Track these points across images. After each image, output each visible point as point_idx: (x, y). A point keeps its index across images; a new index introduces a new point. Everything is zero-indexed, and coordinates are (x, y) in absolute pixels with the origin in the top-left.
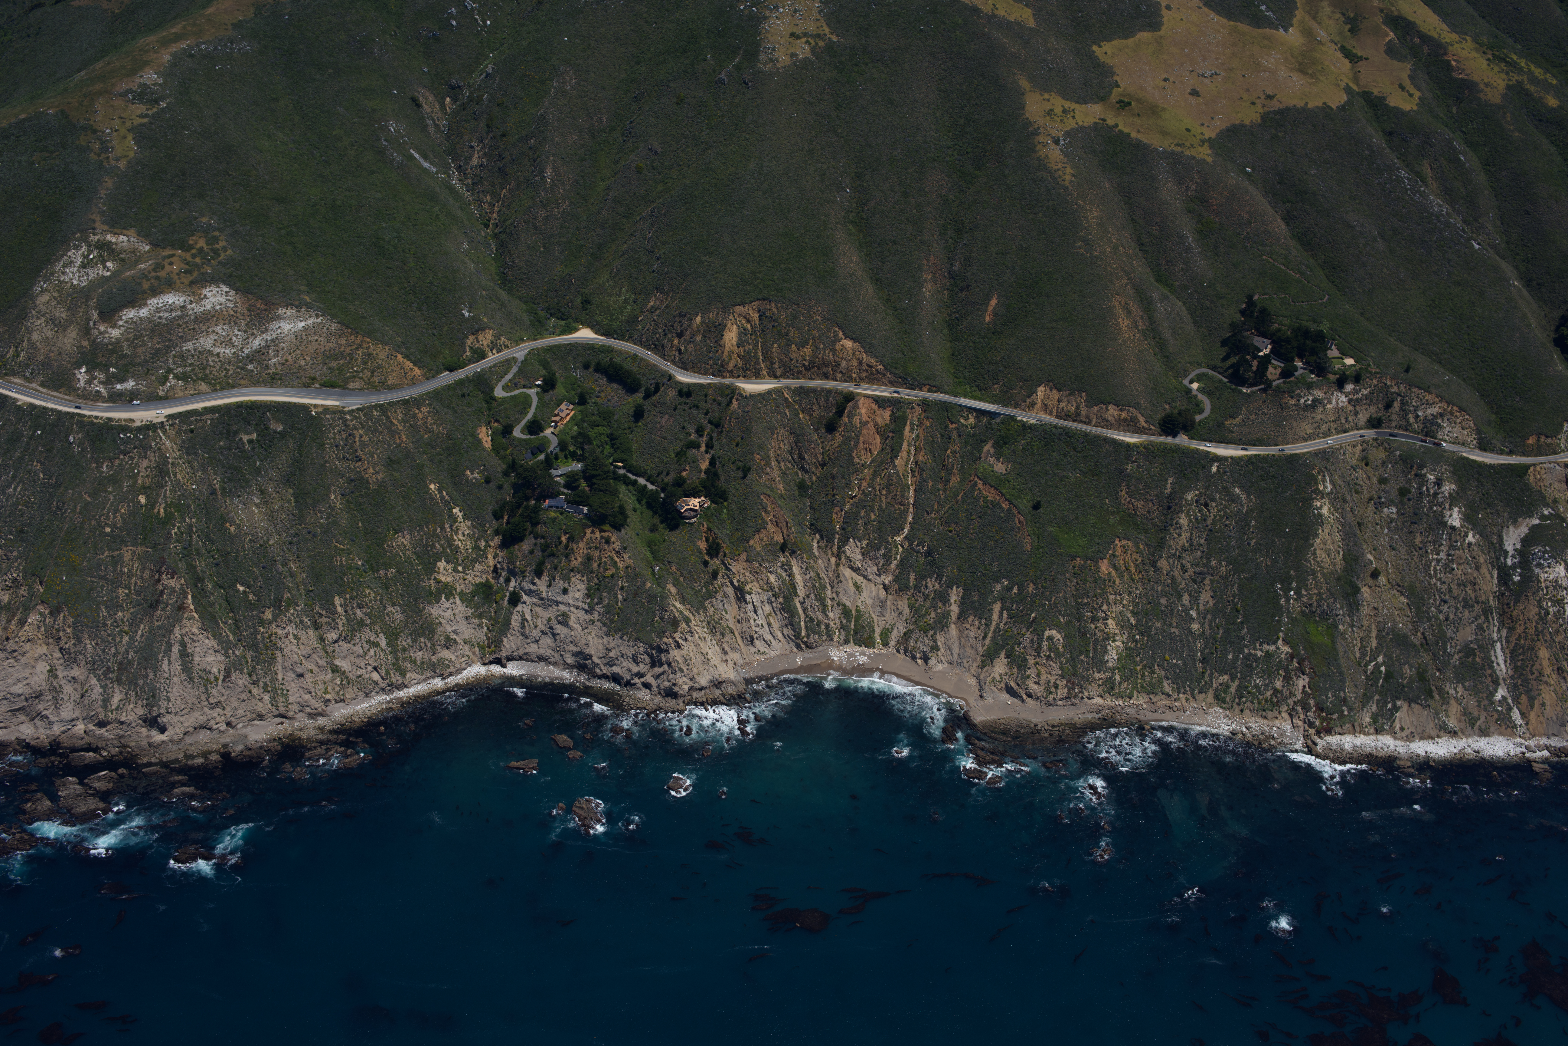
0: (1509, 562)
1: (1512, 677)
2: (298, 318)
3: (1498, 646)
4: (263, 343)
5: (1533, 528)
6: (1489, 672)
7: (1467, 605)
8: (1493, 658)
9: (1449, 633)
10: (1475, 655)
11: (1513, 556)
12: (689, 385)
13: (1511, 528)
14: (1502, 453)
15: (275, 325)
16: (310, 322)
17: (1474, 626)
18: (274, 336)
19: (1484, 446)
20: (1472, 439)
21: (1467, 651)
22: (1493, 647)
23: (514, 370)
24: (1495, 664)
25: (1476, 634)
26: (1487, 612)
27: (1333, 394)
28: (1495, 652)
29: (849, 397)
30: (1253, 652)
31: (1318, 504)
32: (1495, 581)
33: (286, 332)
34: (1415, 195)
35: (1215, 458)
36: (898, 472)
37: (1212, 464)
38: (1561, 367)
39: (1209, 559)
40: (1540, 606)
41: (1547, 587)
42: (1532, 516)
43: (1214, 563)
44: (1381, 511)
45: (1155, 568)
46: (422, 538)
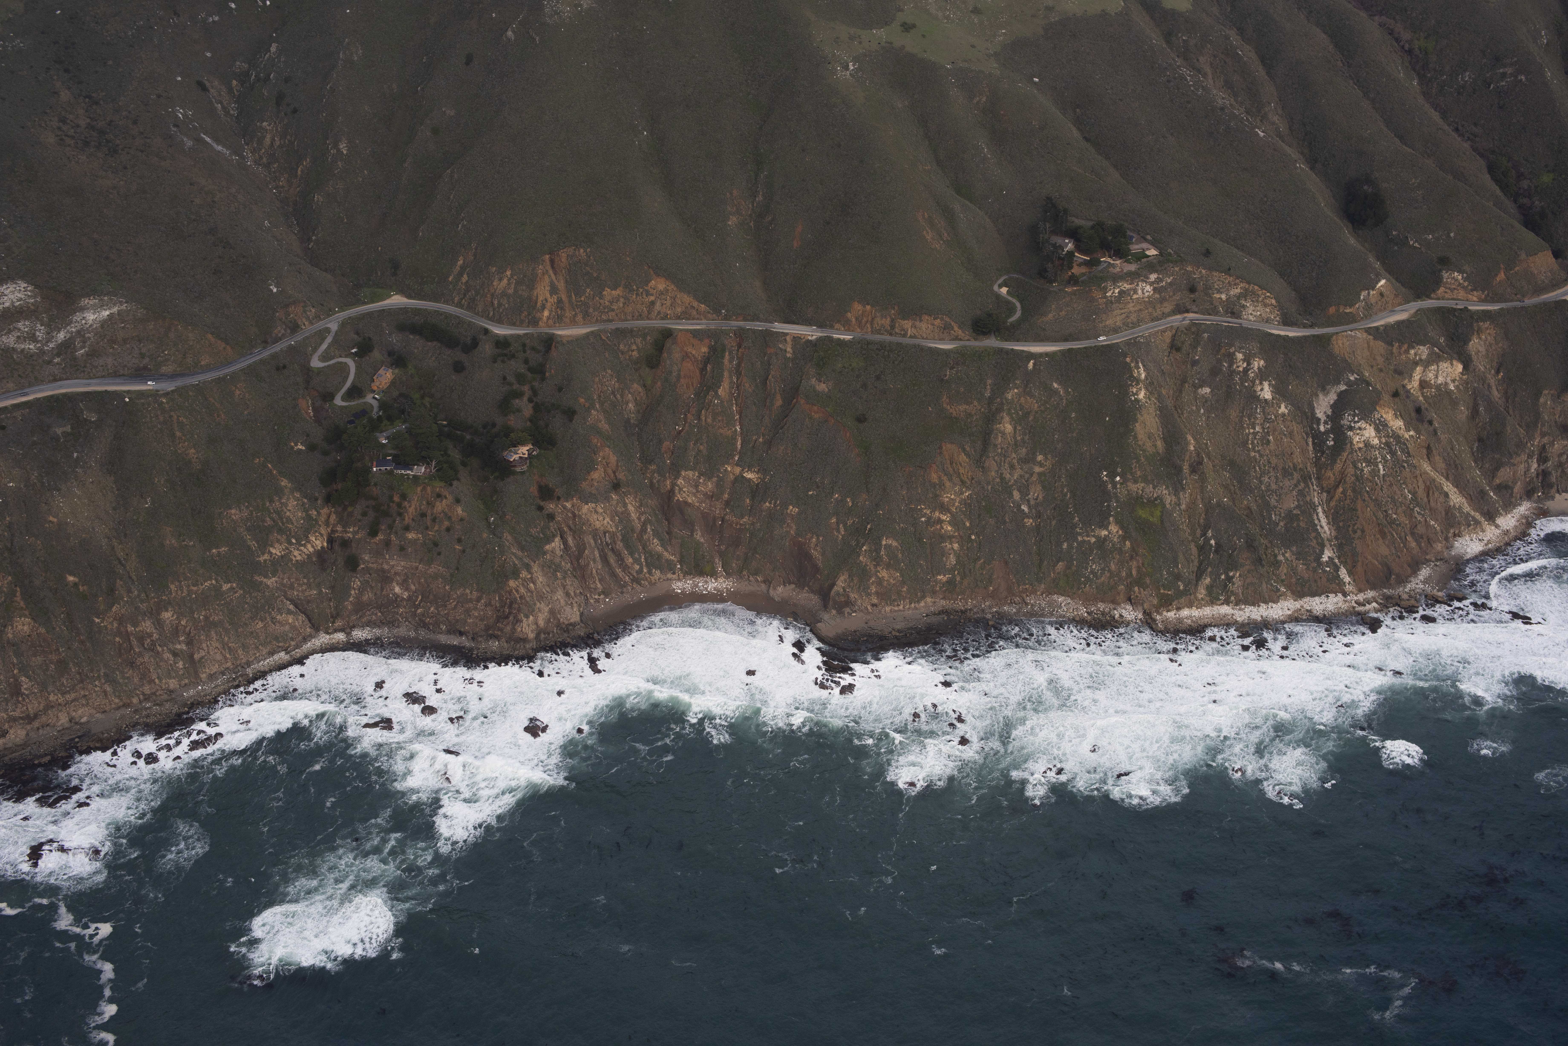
0: (1322, 428)
1: (1336, 538)
2: (102, 306)
3: (1320, 510)
4: (68, 336)
5: (1341, 395)
6: (1313, 535)
7: (1286, 473)
8: (1316, 522)
9: (1273, 502)
10: (1298, 520)
11: (1326, 423)
12: (505, 337)
13: (1321, 396)
14: (1305, 326)
15: (78, 317)
16: (115, 310)
17: (1294, 493)
18: (79, 328)
19: (1287, 322)
20: (1275, 316)
21: (1290, 517)
22: (1315, 510)
23: (329, 340)
24: (1319, 527)
25: (1298, 501)
26: (1306, 478)
27: (1138, 285)
28: (1317, 515)
29: (668, 334)
30: (1086, 539)
31: (1135, 390)
32: (1311, 448)
33: (90, 322)
34: (1197, 90)
35: (1031, 356)
36: (722, 402)
37: (1029, 362)
38: (1352, 241)
39: (1034, 454)
40: (1356, 467)
41: (1360, 449)
42: (1339, 383)
43: (1040, 458)
44: (1195, 392)
45: (983, 468)
46: (251, 512)
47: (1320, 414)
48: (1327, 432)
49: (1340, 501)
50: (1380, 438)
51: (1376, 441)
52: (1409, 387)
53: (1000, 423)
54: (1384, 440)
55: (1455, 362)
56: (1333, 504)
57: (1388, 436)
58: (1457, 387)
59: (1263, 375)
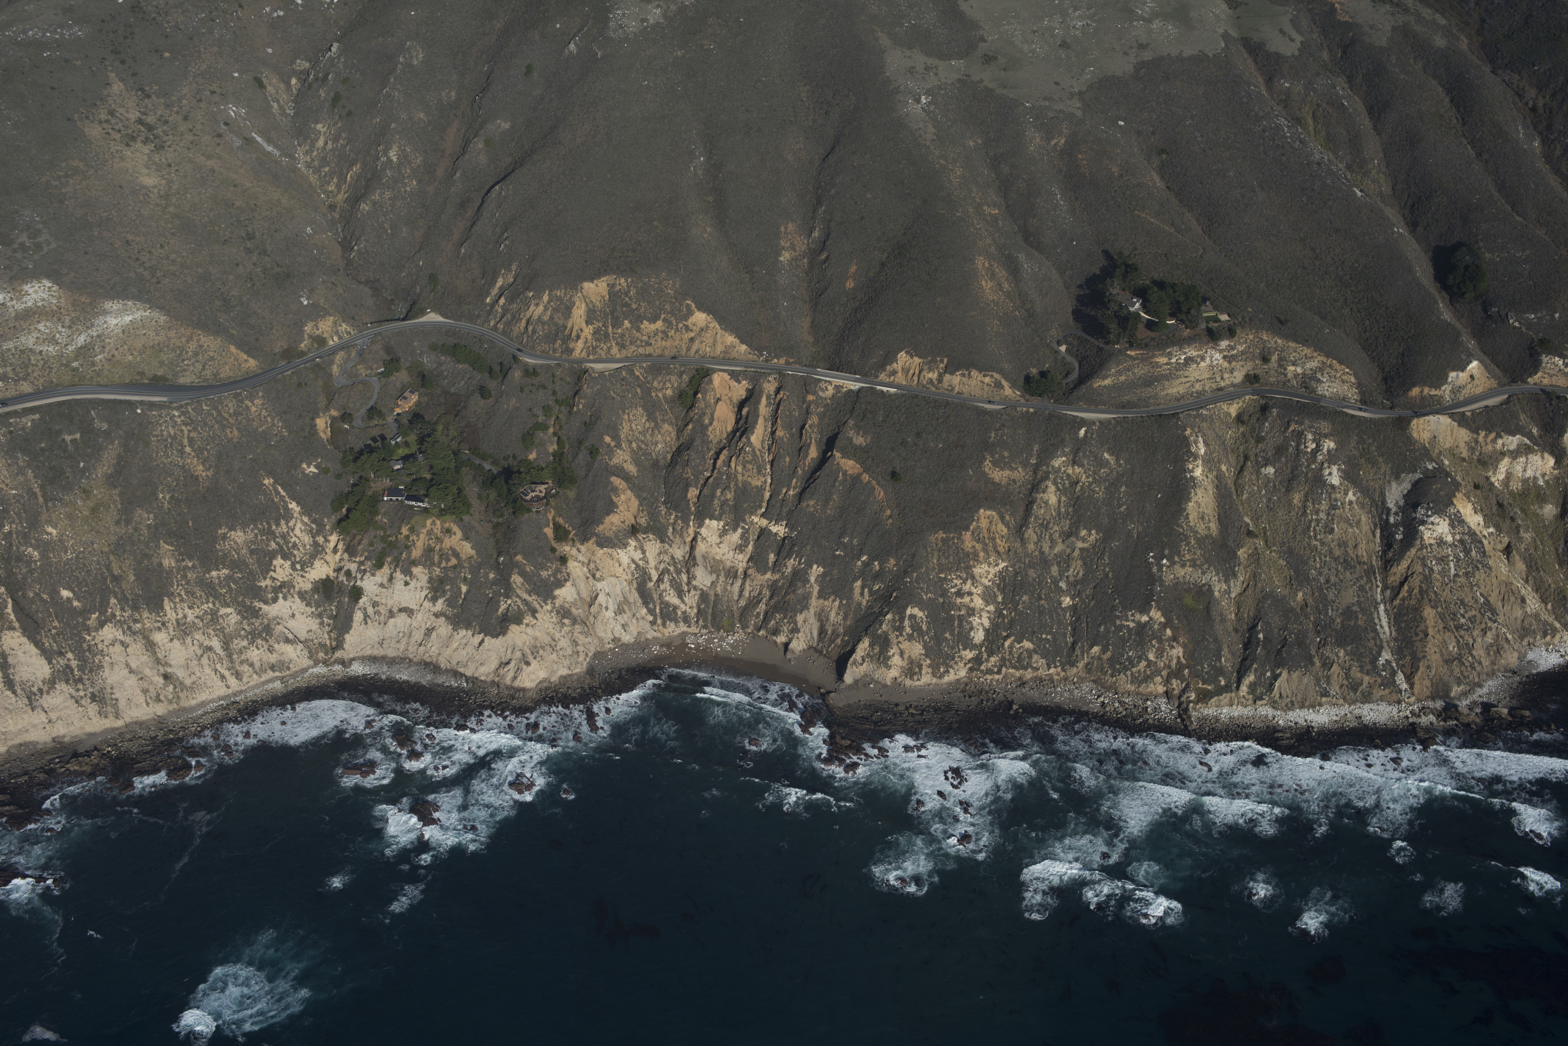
0: (1392, 520)
1: (1396, 640)
2: (125, 311)
3: (1382, 607)
4: (89, 339)
5: (1416, 484)
6: (1372, 635)
7: (1348, 566)
8: (1376, 621)
9: (1331, 596)
10: (1357, 618)
11: (1396, 514)
12: (536, 367)
13: (1394, 484)
14: (1384, 408)
15: (100, 320)
16: (138, 315)
17: (1356, 588)
18: (100, 332)
19: (1366, 402)
20: (1354, 394)
21: (1348, 614)
22: (1376, 608)
24: (1378, 627)
25: (1359, 596)
26: (1370, 572)
27: (1206, 351)
28: (1378, 614)
29: (705, 373)
30: (1125, 623)
31: (1191, 467)
32: (1378, 540)
33: (113, 327)
35: (1083, 422)
36: (754, 451)
37: (1080, 429)
38: (1447, 315)
39: (1078, 528)
40: (1424, 565)
41: (1431, 545)
42: (1416, 471)
43: (1083, 533)
44: (1258, 473)
45: (1022, 539)
46: (256, 535)
47: (1391, 504)
48: (1396, 525)
49: (1403, 599)
50: (1453, 535)
51: (1449, 539)
52: (1493, 479)
53: (1044, 492)
54: (1458, 537)
55: (1546, 455)
56: (1397, 602)
57: (1463, 533)
58: (1547, 482)
59: (1332, 458)
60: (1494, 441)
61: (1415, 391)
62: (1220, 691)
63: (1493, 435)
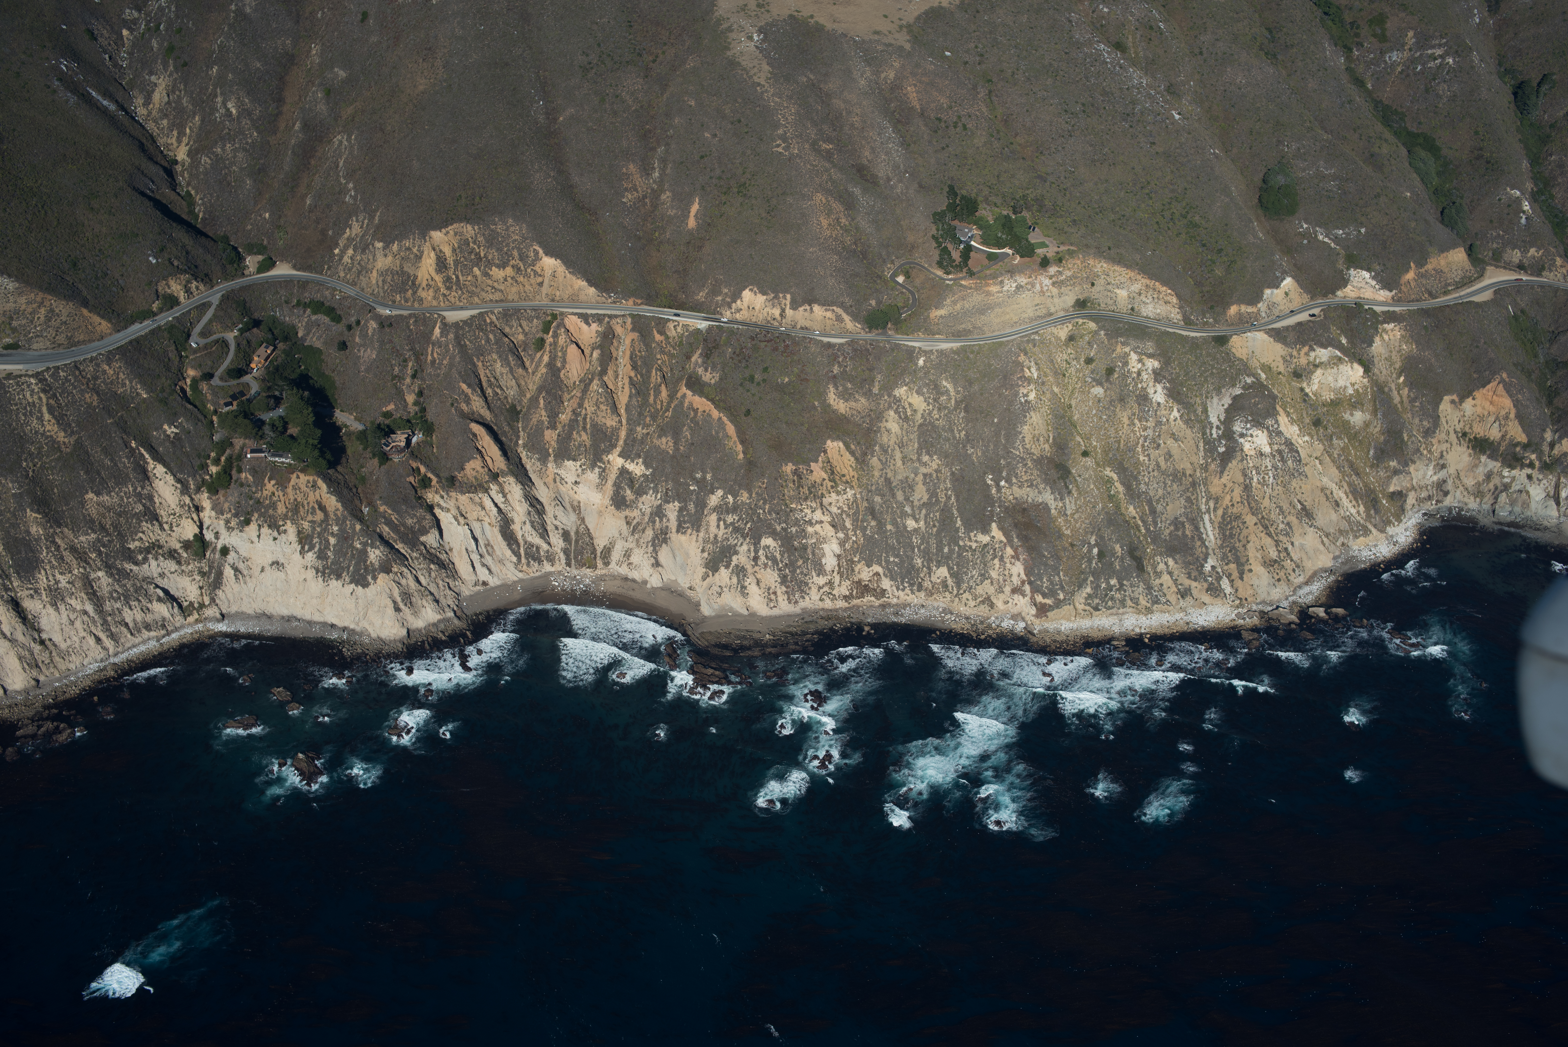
0: (1214, 434)
1: (1221, 547)
5: (1235, 398)
6: (1199, 543)
7: (1175, 479)
8: (1202, 530)
9: (1159, 508)
10: (1184, 527)
11: (1218, 428)
13: (1215, 399)
17: (1182, 500)
19: (1189, 321)
20: (1177, 315)
21: (1177, 525)
22: (1202, 518)
23: (210, 314)
24: (1204, 536)
25: (1185, 508)
26: (1195, 484)
27: (1036, 278)
28: (1204, 523)
29: (554, 317)
30: (969, 544)
31: (1025, 391)
32: (1202, 454)
35: (921, 352)
37: (919, 359)
38: (1261, 233)
39: (920, 454)
40: (1245, 475)
41: (1250, 456)
42: (1235, 385)
43: (926, 458)
44: (1089, 394)
45: (868, 467)
46: (122, 498)
47: (1213, 419)
48: (1219, 438)
49: (1226, 508)
50: (1271, 446)
51: (1267, 449)
52: (1307, 390)
53: (886, 421)
54: (1275, 448)
55: (1355, 365)
56: (1220, 511)
57: (1281, 444)
58: (1357, 391)
59: (1156, 377)
60: (1307, 354)
61: (1233, 310)
62: (1058, 604)
63: (1306, 348)
